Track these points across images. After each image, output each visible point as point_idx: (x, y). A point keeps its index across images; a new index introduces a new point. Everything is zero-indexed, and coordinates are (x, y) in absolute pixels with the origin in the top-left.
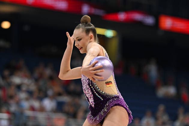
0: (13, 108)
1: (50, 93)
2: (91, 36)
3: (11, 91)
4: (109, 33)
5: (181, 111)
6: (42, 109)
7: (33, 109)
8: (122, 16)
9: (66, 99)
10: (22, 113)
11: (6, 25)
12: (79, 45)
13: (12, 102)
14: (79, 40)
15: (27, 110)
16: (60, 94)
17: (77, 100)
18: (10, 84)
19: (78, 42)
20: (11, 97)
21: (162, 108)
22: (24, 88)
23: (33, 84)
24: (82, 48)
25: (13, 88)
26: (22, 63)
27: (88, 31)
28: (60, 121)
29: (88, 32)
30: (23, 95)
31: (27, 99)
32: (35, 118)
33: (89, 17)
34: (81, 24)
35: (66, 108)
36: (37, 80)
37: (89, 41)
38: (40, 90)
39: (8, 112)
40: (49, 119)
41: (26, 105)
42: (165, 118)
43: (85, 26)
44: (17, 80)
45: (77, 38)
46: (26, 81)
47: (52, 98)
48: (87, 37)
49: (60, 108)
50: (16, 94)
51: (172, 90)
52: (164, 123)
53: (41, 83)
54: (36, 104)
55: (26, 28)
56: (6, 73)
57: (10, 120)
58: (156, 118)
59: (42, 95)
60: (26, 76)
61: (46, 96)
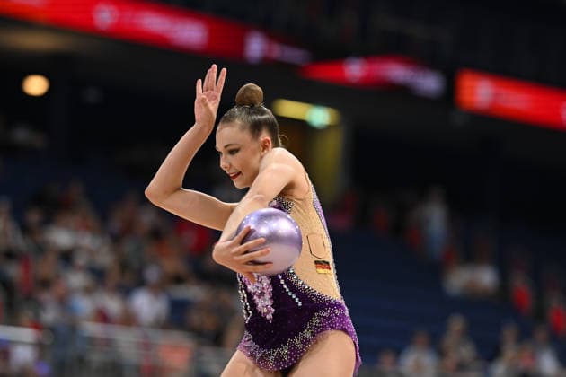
0: (50, 315)
1: (152, 274)
2: (264, 142)
3: (46, 267)
4: (319, 116)
5: (509, 334)
6: (129, 320)
7: (103, 317)
8: (355, 70)
9: (194, 292)
10: (73, 328)
11: (36, 85)
12: (231, 165)
13: (47, 297)
14: (232, 152)
15: (88, 320)
16: (178, 280)
17: (225, 296)
18: (42, 249)
19: (229, 157)
20: (45, 284)
21: (457, 324)
22: (81, 260)
23: (105, 249)
24: (239, 173)
25: (51, 258)
26: (76, 190)
27: (256, 128)
28: (176, 352)
29: (256, 131)
30: (77, 280)
31: (88, 291)
32: (108, 343)
33: (259, 88)
34: (236, 109)
35: (196, 318)
36: (116, 240)
37: (258, 157)
38: (124, 266)
39: (37, 325)
40: (147, 346)
41: (84, 305)
42: (466, 352)
43: (249, 114)
44: (61, 237)
45: (226, 147)
46: (87, 241)
47: (157, 289)
48: (255, 145)
49: (178, 316)
50: (58, 277)
51: (486, 278)
52: (461, 367)
53: (129, 247)
54: (113, 305)
55: (92, 96)
56: (34, 217)
57: (39, 346)
58: (441, 353)
59: (130, 280)
60: (87, 228)
61: (140, 283)
